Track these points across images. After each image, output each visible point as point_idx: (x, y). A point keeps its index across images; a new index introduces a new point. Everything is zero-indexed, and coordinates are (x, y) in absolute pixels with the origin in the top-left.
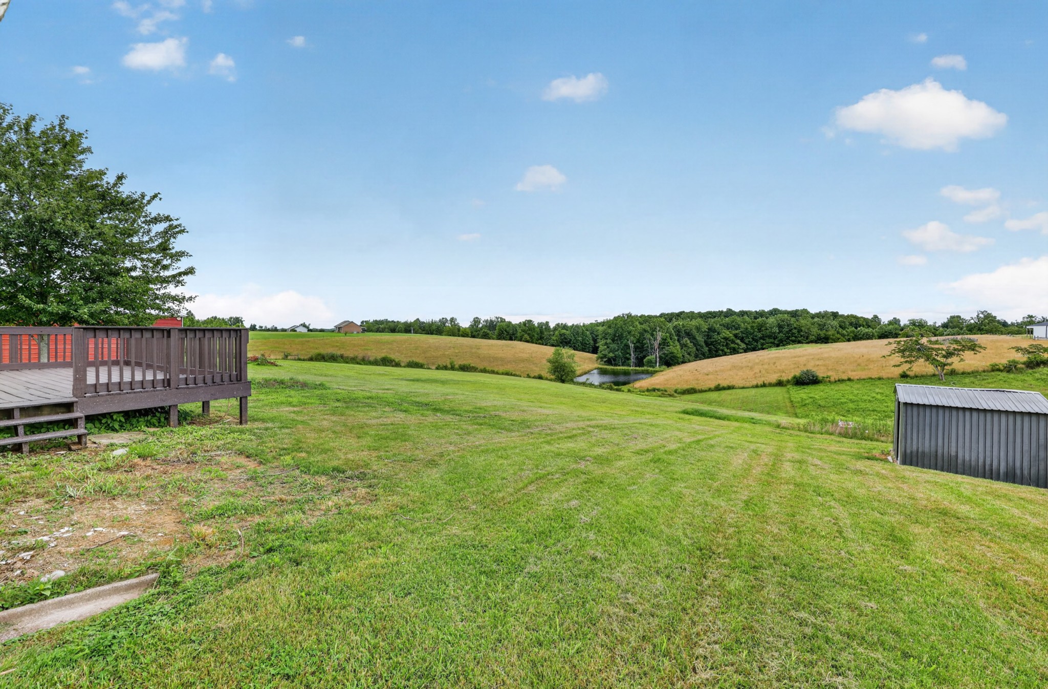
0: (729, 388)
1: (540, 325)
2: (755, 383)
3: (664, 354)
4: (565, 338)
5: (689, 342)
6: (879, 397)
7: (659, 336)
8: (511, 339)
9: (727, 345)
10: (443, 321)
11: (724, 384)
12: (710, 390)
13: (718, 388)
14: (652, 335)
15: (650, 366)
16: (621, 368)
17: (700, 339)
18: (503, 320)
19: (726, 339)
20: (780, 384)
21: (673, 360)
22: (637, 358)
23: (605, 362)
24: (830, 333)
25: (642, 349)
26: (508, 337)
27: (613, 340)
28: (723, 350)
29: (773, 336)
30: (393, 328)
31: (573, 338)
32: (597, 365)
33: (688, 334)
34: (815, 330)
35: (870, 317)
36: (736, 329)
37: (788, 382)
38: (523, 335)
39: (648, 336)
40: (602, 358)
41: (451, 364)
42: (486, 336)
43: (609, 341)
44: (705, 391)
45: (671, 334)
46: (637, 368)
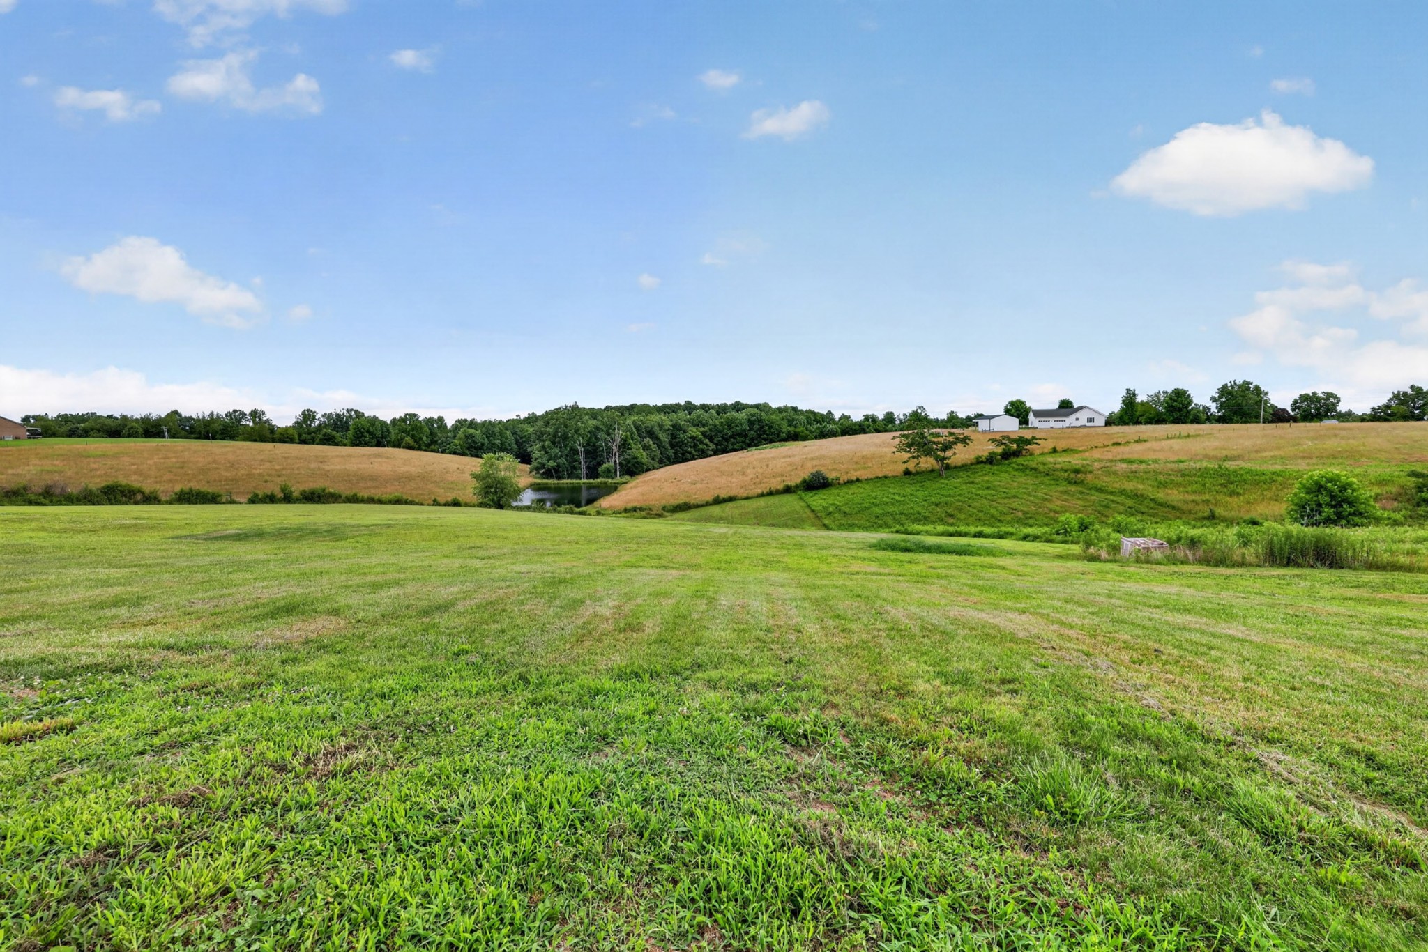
0: (731, 499)
1: (430, 421)
2: (759, 491)
3: (625, 460)
4: (474, 442)
5: (651, 442)
6: (897, 497)
7: (619, 435)
8: (379, 444)
9: (695, 446)
10: (236, 416)
11: (724, 494)
12: (707, 504)
13: (718, 501)
14: (608, 434)
15: (608, 477)
16: (569, 481)
17: (665, 438)
18: (359, 415)
19: (693, 438)
20: (788, 490)
21: (636, 468)
22: (588, 467)
23: (543, 473)
24: (798, 430)
25: (595, 455)
26: (374, 441)
27: (554, 443)
28: (690, 453)
29: (743, 434)
30: (116, 428)
31: (486, 442)
32: (532, 480)
33: (651, 433)
34: (786, 428)
35: (825, 412)
36: (704, 426)
37: (797, 487)
38: (402, 439)
39: (601, 435)
40: (537, 469)
41: (283, 490)
42: (328, 440)
43: (548, 443)
44: (702, 506)
45: (632, 434)
46: (591, 481)
